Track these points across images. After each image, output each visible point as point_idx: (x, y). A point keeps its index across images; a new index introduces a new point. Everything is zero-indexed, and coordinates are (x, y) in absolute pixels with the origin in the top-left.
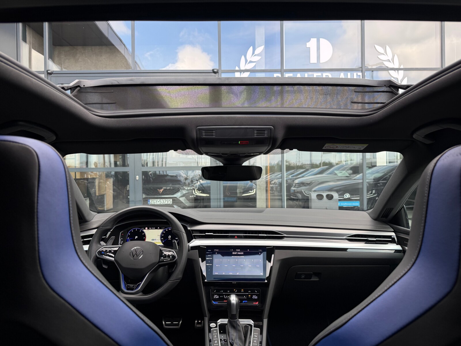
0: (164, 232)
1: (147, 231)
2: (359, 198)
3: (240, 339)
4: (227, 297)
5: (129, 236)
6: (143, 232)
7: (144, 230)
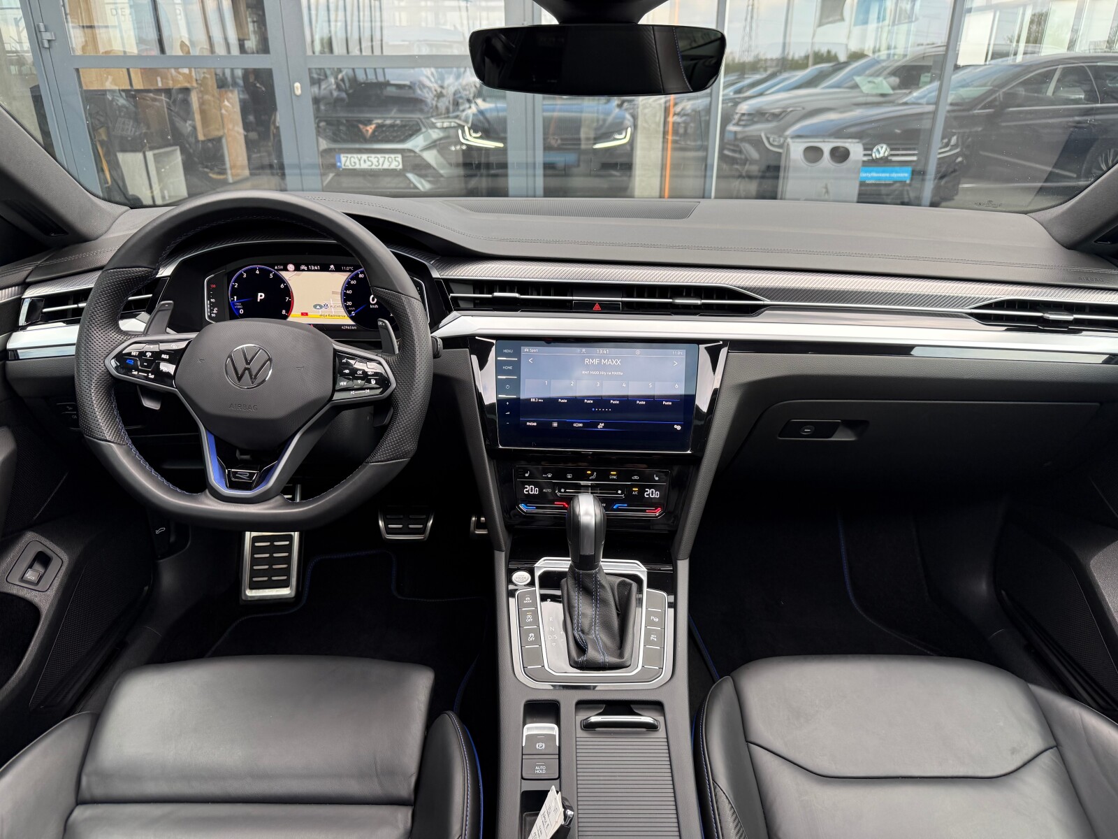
0: (352, 282)
1: (292, 277)
2: (915, 158)
3: (606, 626)
4: (565, 492)
5: (234, 292)
6: (282, 280)
7: (284, 274)
